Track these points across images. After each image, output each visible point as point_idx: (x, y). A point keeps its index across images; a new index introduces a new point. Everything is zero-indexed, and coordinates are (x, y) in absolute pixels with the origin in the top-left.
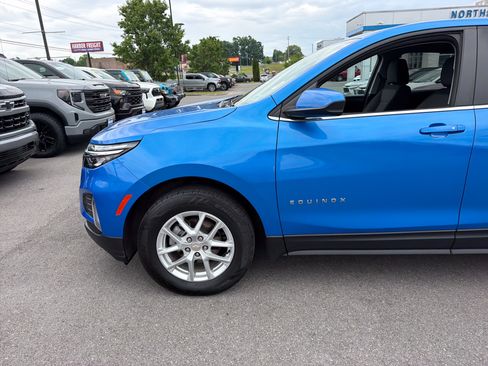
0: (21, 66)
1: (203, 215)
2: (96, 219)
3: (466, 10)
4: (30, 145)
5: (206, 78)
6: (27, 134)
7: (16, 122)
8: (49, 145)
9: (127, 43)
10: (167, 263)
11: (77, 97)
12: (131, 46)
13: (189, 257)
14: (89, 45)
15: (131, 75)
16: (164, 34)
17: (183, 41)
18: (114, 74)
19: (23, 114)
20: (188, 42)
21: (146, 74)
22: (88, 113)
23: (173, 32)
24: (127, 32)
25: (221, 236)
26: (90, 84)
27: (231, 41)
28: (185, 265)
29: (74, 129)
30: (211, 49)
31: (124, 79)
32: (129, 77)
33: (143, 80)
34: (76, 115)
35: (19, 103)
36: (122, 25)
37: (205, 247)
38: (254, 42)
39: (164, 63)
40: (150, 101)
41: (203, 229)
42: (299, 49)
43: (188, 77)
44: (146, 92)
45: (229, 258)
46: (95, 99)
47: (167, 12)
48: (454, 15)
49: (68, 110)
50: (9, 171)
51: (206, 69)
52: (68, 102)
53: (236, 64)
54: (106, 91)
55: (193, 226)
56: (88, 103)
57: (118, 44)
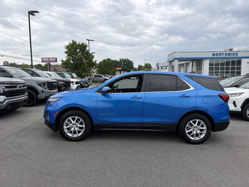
0: (23, 71)
1: (77, 117)
2: (48, 119)
3: (219, 53)
4: (25, 101)
5: (104, 77)
6: (24, 97)
7: (22, 92)
8: (30, 102)
9: (68, 60)
10: (66, 131)
11: (44, 84)
12: (70, 62)
13: (72, 129)
14: (50, 59)
15: (67, 75)
16: (85, 57)
17: (94, 60)
18: (61, 75)
19: (24, 90)
20: (96, 61)
21: (74, 75)
22: (47, 90)
23: (89, 56)
24: (68, 56)
25: (81, 124)
26: (49, 79)
27: (119, 60)
28: (71, 132)
29: (41, 96)
30: (107, 64)
31: (64, 77)
32: (66, 76)
33: (73, 77)
34: (43, 91)
35: (24, 86)
36: (66, 52)
37: (77, 127)
38: (129, 61)
39: (84, 70)
40: (74, 86)
41: (76, 121)
42: (150, 65)
43: (95, 76)
44: (73, 82)
45: (83, 130)
46: (51, 85)
47: (87, 48)
48: (214, 55)
49: (40, 88)
50: (14, 110)
51: (105, 73)
52: (40, 86)
53: (120, 71)
54: (56, 82)
55: (74, 121)
56: (48, 87)
57: (64, 60)
